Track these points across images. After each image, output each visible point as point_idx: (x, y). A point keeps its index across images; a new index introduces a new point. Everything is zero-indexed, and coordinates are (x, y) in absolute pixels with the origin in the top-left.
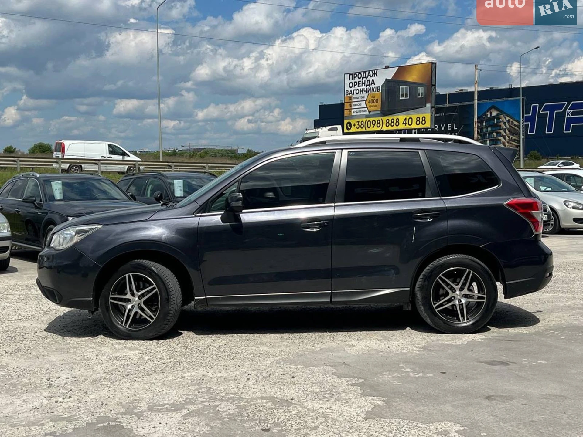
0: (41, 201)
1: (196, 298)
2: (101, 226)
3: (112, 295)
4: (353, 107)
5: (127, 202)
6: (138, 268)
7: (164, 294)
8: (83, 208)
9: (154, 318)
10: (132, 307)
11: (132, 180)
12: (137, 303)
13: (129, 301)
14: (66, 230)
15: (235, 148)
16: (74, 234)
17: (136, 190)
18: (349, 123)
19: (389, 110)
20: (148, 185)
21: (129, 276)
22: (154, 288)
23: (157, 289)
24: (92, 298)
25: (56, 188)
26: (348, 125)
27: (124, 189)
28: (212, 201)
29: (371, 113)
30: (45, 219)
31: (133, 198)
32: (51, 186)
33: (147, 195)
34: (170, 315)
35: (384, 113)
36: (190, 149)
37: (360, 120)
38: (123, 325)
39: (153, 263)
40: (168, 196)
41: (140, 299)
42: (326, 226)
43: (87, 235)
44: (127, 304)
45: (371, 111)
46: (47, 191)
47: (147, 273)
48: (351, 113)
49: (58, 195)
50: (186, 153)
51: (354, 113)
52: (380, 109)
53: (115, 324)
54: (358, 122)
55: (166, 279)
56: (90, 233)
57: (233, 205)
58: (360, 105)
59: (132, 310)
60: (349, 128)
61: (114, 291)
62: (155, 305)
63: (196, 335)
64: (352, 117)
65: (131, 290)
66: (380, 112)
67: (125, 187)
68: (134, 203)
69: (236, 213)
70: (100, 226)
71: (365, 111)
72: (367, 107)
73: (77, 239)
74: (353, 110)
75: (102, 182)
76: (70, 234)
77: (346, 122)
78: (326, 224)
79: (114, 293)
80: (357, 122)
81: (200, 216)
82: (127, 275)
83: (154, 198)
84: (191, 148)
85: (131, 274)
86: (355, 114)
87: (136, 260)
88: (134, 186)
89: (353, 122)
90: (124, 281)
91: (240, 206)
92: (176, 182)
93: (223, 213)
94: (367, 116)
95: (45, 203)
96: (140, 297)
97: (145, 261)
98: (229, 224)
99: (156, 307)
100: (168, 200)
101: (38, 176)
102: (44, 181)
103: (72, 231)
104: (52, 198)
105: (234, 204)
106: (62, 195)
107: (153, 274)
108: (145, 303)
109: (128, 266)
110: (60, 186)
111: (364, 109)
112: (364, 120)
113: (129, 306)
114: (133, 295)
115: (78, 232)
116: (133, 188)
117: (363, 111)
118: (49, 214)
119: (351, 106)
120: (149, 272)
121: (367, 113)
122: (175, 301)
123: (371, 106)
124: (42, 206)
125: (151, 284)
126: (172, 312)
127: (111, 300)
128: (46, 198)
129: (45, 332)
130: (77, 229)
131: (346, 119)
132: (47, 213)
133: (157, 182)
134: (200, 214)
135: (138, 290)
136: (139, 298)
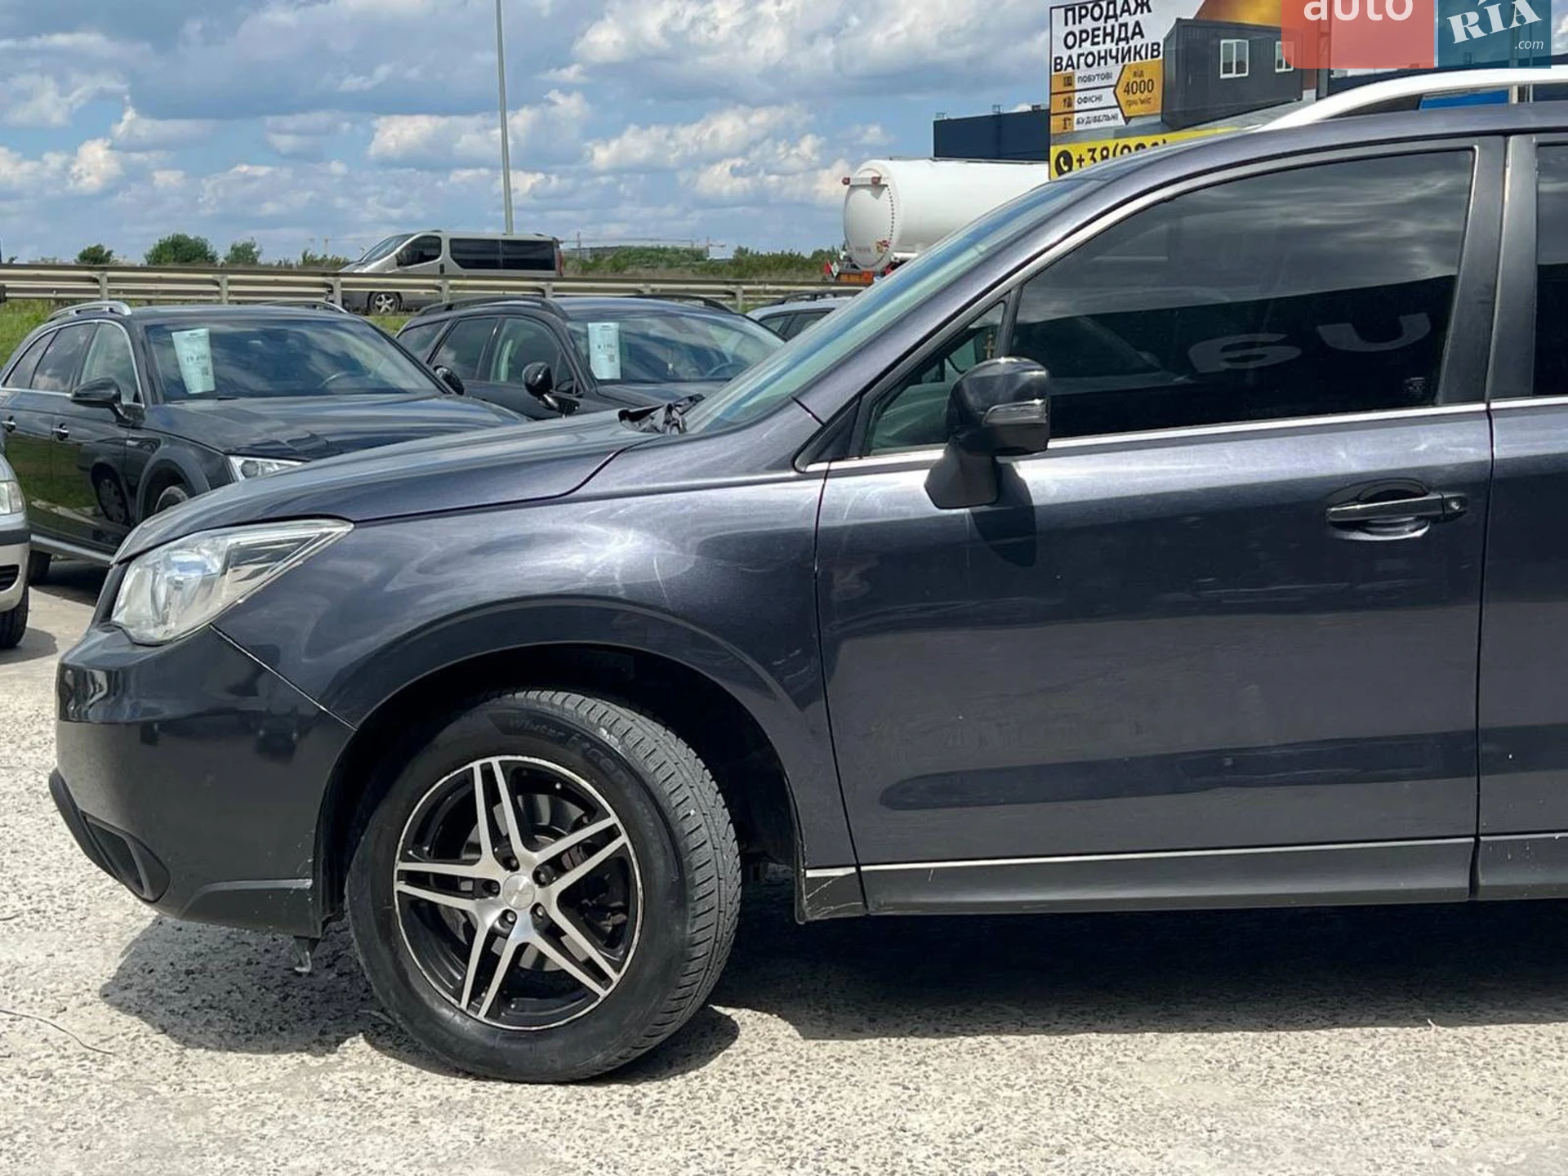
0: (136, 399)
1: (810, 874)
2: (347, 528)
3: (406, 858)
4: (1077, 107)
5: (435, 400)
6: (531, 733)
7: (660, 864)
8: (281, 424)
9: (615, 977)
10: (504, 916)
11: (447, 325)
12: (529, 902)
13: (488, 888)
14: (181, 547)
15: (699, 245)
16: (216, 565)
17: (456, 359)
18: (1067, 156)
19: (1185, 114)
20: (499, 343)
21: (488, 773)
22: (610, 834)
23: (624, 839)
24: (309, 883)
25: (188, 354)
26: (1062, 160)
27: (422, 355)
28: (881, 397)
29: (1133, 123)
30: (151, 463)
31: (453, 385)
32: (171, 344)
33: (497, 376)
34: (693, 966)
35: (1173, 121)
36: (579, 249)
37: (1099, 146)
38: (464, 1005)
39: (602, 706)
40: (572, 379)
41: (542, 884)
42: (1458, 514)
43: (281, 567)
44: (479, 908)
45: (1130, 118)
46: (159, 367)
47: (576, 757)
48: (1072, 125)
49: (197, 378)
50: (570, 259)
51: (1078, 123)
52: (1159, 111)
53: (426, 996)
54: (1093, 150)
55: (667, 788)
56: (295, 561)
57: (997, 420)
58: (1099, 98)
59: (506, 937)
60: (1066, 168)
61: (418, 839)
62: (615, 911)
63: (806, 1036)
64: (1073, 137)
65: (498, 837)
66: (1159, 119)
67: (423, 352)
68: (457, 404)
69: (1001, 460)
70: (340, 529)
71: (1115, 117)
72: (1119, 106)
73: (233, 590)
74: (1076, 116)
75: (342, 329)
76: (202, 567)
77: (1054, 151)
78: (1455, 506)
79: (418, 852)
80: (1090, 150)
81: (827, 475)
82: (476, 765)
83: (523, 386)
84: (584, 245)
85: (495, 761)
86: (1082, 127)
87: (520, 695)
88: (451, 347)
89: (1075, 150)
90: (462, 793)
91: (1034, 426)
92: (594, 328)
93: (936, 454)
94: (1119, 133)
95: (151, 406)
96: (542, 876)
97: (561, 695)
98: (966, 511)
99: (620, 918)
100: (570, 391)
101: (127, 311)
102: (148, 329)
103: (207, 553)
104: (177, 389)
105: (1003, 414)
106: (210, 378)
107: (606, 762)
108: (566, 900)
109: (479, 720)
110: (203, 348)
111: (1110, 112)
112: (1111, 144)
113: (490, 919)
114: (509, 862)
115: (237, 558)
116: (447, 357)
117: (1108, 118)
118: (163, 447)
119: (1070, 105)
120: (584, 752)
121: (1121, 122)
122: (714, 898)
123: (1130, 103)
124: (142, 417)
125: (593, 812)
126: (698, 952)
127: (400, 886)
128: (154, 390)
129: (103, 1007)
130: (232, 541)
131: (1054, 144)
132: (155, 443)
133: (529, 330)
134: (823, 466)
135: (530, 843)
136: (536, 876)
